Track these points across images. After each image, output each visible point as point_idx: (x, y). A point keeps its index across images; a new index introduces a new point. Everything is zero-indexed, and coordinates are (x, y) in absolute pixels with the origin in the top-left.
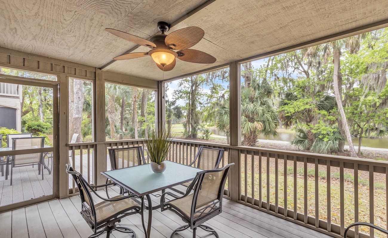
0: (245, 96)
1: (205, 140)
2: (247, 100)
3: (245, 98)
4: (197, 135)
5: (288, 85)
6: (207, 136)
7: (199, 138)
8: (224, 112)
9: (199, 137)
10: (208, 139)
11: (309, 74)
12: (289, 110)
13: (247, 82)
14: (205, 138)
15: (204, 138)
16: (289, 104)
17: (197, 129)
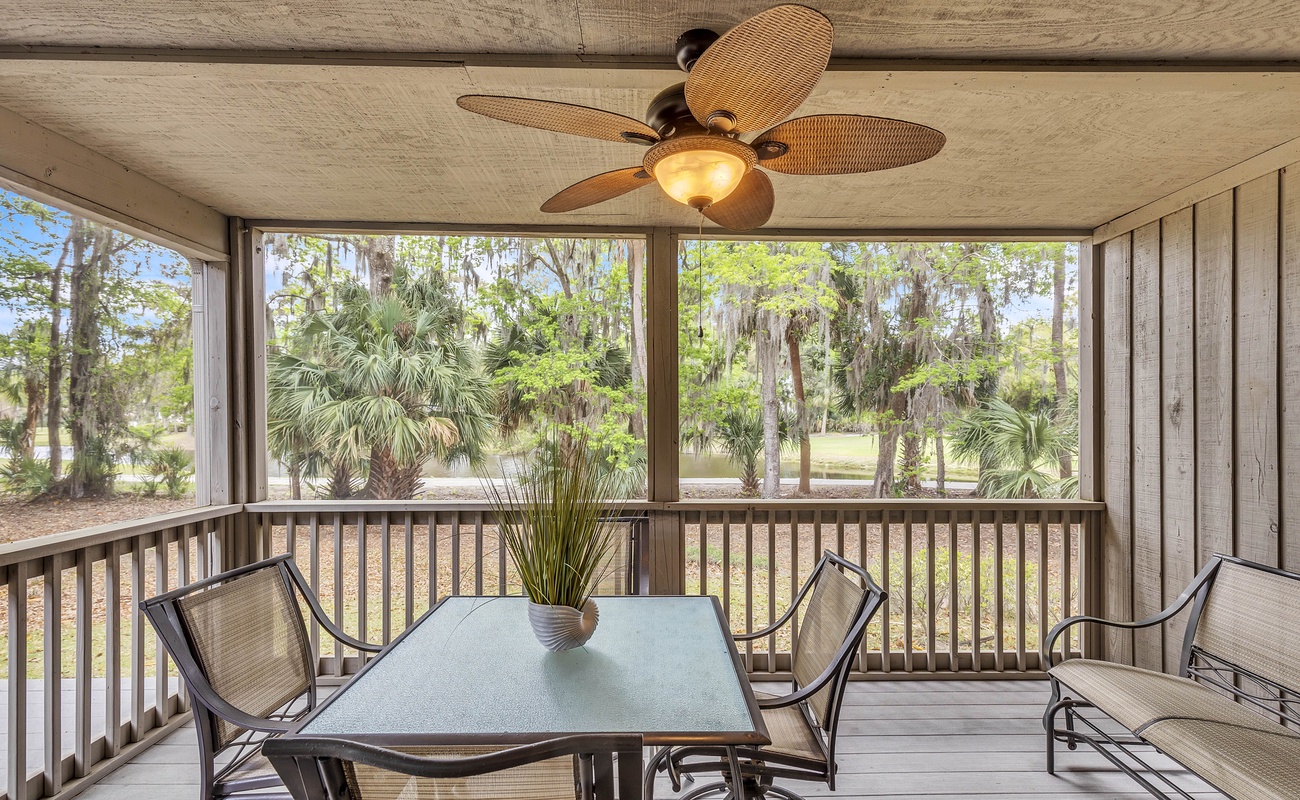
0: (382, 323)
1: (164, 497)
2: (391, 339)
3: (384, 333)
4: (111, 483)
5: (518, 302)
6: (173, 482)
7: (127, 495)
8: (296, 377)
9: (126, 490)
10: (183, 491)
11: (568, 282)
12: (529, 382)
13: (380, 274)
14: (162, 489)
15: (153, 492)
16: (525, 365)
17: (111, 448)
